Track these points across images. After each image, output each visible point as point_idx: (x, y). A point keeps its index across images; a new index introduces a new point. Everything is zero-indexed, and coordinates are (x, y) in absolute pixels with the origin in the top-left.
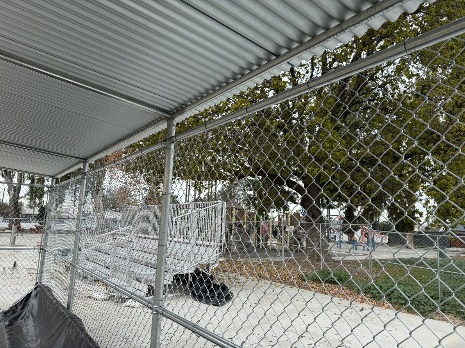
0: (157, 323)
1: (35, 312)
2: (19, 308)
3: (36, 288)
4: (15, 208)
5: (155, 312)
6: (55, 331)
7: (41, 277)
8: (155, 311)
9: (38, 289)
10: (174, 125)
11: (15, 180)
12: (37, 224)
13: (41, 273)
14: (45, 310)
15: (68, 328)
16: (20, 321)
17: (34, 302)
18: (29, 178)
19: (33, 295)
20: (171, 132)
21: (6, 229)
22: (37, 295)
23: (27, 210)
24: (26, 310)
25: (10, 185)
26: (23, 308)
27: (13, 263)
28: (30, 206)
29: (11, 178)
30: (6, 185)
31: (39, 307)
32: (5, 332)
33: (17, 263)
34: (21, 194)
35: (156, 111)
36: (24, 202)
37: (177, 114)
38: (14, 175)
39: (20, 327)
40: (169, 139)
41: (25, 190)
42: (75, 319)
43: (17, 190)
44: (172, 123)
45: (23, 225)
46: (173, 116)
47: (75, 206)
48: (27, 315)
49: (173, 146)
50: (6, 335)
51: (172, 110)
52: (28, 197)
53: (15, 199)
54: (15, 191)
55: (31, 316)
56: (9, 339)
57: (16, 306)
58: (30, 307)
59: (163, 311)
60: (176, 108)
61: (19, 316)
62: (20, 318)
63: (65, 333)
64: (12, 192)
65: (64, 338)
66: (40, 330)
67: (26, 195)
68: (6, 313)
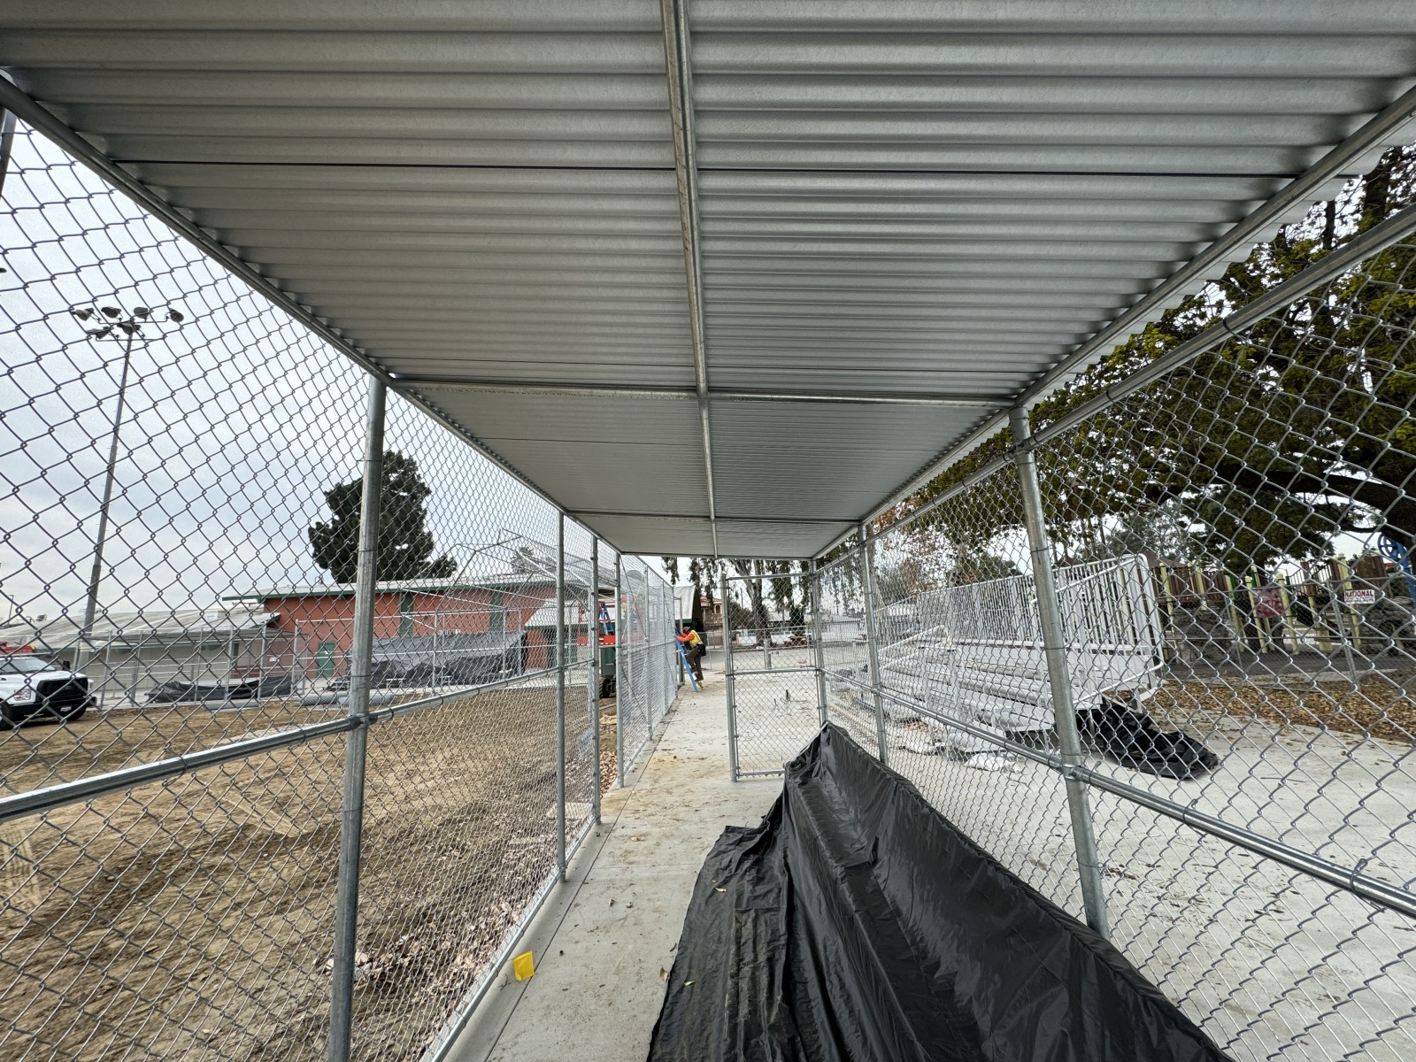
0: (1081, 798)
1: (833, 767)
2: (809, 759)
3: (825, 730)
4: (760, 612)
5: (1071, 778)
6: (873, 797)
7: (825, 713)
8: (1070, 775)
9: (828, 730)
10: (1024, 418)
11: (753, 573)
12: (791, 635)
13: (824, 707)
14: (848, 764)
15: (895, 794)
16: (814, 780)
17: (827, 750)
18: (769, 569)
19: (823, 739)
20: (1022, 432)
21: (755, 646)
22: (828, 739)
23: (777, 617)
24: (818, 762)
25: (749, 582)
26: (813, 760)
27: (785, 693)
28: (778, 610)
29: (747, 571)
30: (742, 581)
31: (836, 758)
32: (800, 794)
33: (790, 692)
34: (764, 593)
35: (985, 403)
36: (770, 604)
37: (1028, 395)
38: (750, 568)
39: (816, 788)
40: (1022, 445)
41: (767, 586)
42: (900, 780)
43: (758, 588)
44: (1020, 414)
45: (776, 639)
46: (1021, 400)
47: (838, 602)
48: (822, 770)
49: (1031, 457)
50: (802, 798)
51: (1015, 391)
52: (772, 596)
53: (758, 601)
54: (755, 588)
55: (828, 773)
56: (809, 804)
57: (803, 756)
58: (824, 757)
59: (1090, 775)
60: (1025, 385)
61: (812, 771)
62: (814, 774)
63: (893, 802)
64: (753, 591)
65: (893, 812)
66: (848, 795)
67: (770, 594)
68: (793, 765)
